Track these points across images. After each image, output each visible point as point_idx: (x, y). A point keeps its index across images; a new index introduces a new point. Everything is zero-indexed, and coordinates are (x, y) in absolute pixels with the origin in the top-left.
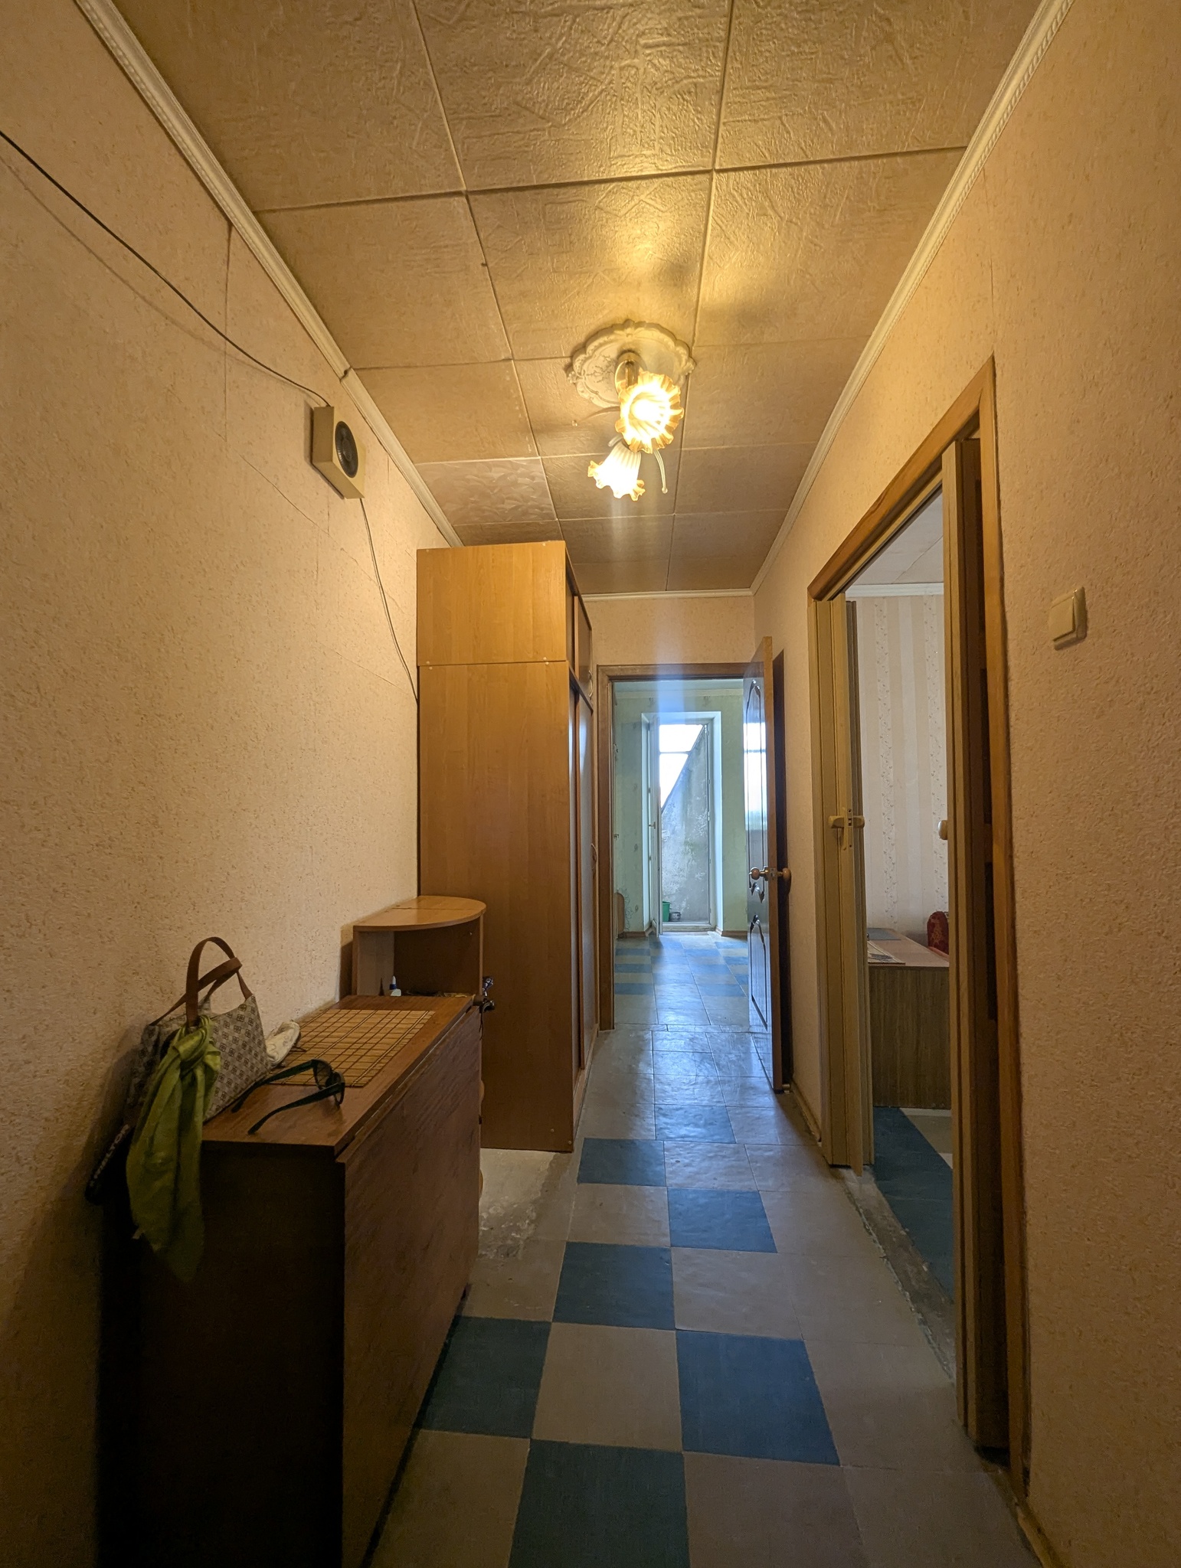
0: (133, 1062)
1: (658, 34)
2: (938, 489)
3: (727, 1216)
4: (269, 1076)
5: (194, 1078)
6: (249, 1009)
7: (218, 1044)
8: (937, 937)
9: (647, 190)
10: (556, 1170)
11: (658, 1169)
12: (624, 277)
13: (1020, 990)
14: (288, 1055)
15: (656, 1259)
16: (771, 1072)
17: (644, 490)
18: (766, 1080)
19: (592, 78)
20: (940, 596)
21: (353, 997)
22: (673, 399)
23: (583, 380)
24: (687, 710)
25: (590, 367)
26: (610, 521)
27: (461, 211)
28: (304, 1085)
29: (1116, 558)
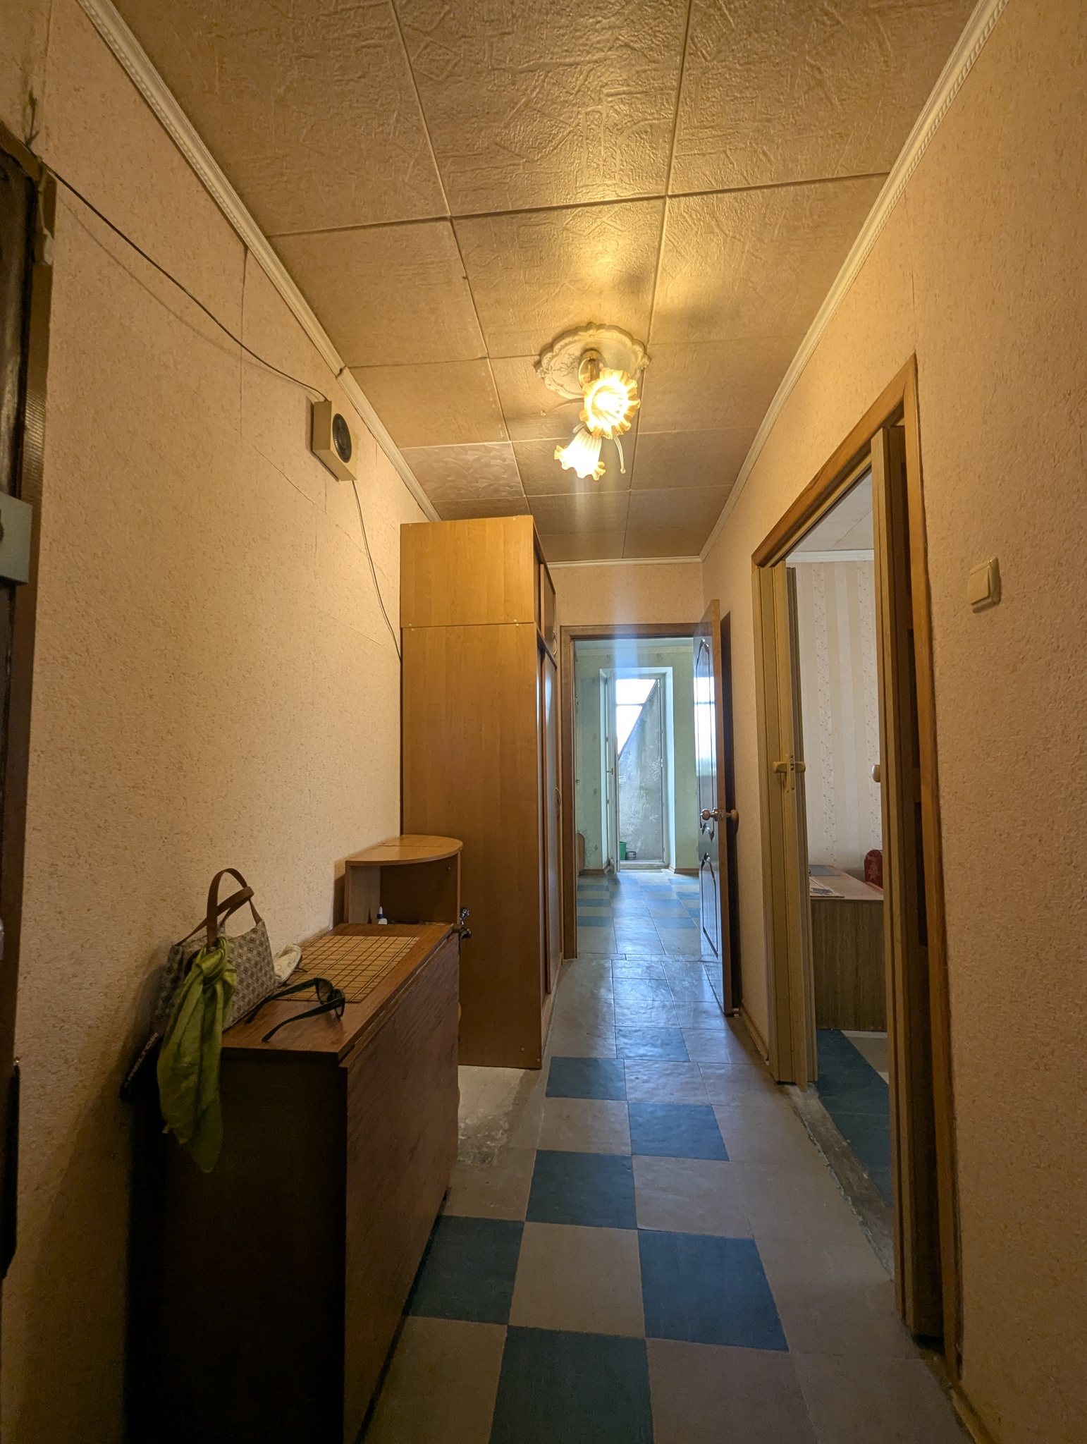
0: (161, 977)
1: (619, 84)
2: (869, 469)
3: (683, 1129)
4: (276, 992)
5: (214, 992)
6: (259, 933)
7: (234, 963)
8: (873, 872)
9: (607, 215)
10: (525, 1085)
11: (620, 1084)
12: (587, 287)
13: (947, 917)
14: (292, 975)
15: (620, 1165)
16: (722, 997)
17: (604, 471)
18: (717, 1005)
19: (561, 121)
20: (871, 561)
21: (345, 925)
22: (630, 391)
23: (550, 375)
24: (640, 666)
25: (556, 363)
26: (573, 497)
27: (446, 233)
28: (308, 1001)
29: (1025, 533)
